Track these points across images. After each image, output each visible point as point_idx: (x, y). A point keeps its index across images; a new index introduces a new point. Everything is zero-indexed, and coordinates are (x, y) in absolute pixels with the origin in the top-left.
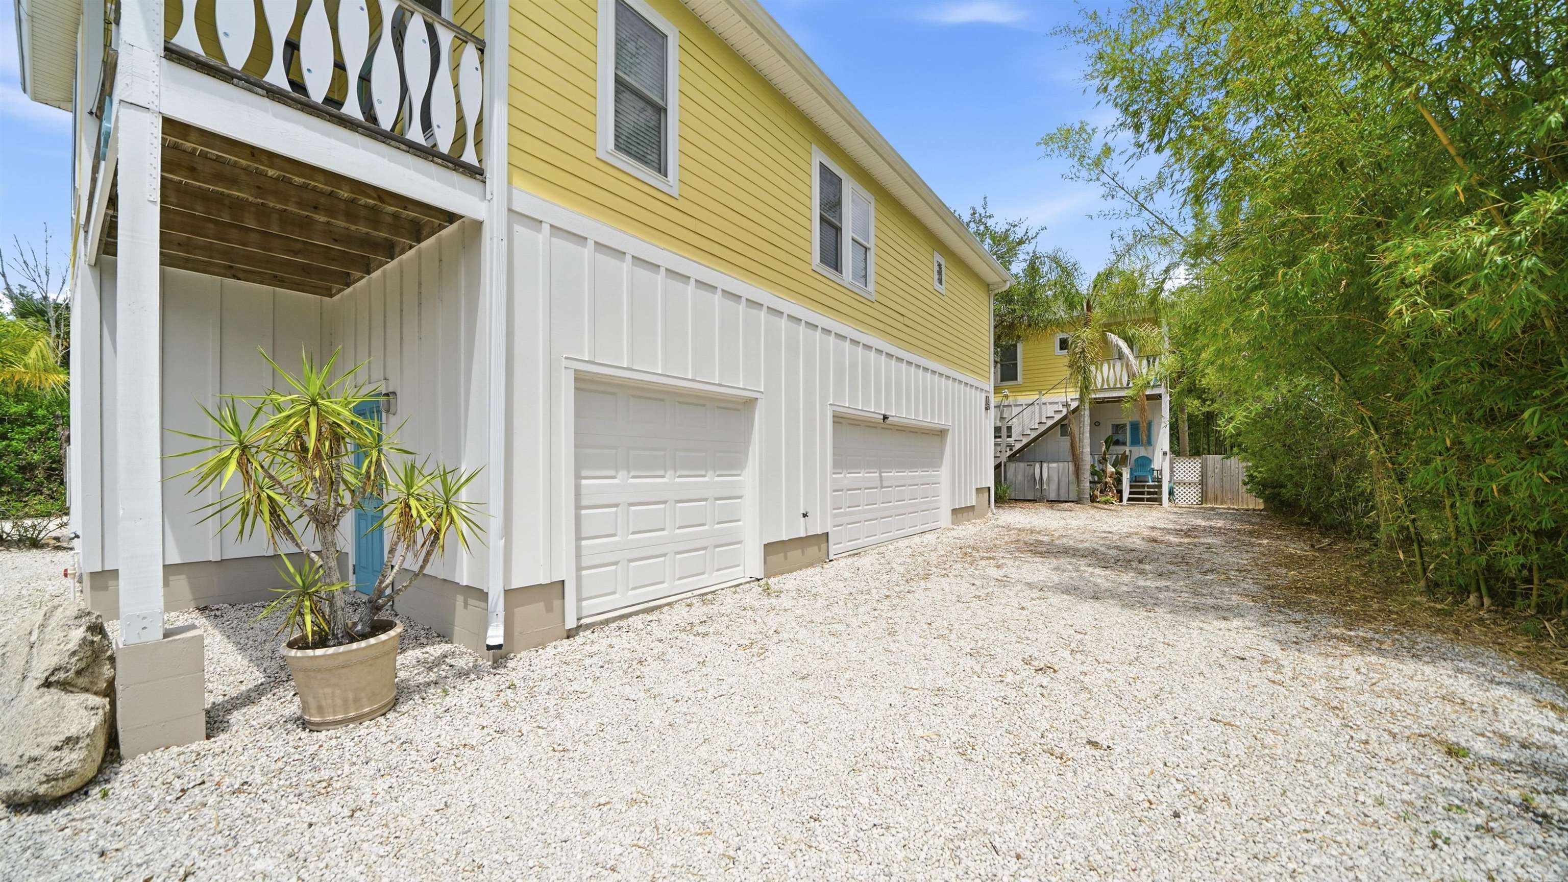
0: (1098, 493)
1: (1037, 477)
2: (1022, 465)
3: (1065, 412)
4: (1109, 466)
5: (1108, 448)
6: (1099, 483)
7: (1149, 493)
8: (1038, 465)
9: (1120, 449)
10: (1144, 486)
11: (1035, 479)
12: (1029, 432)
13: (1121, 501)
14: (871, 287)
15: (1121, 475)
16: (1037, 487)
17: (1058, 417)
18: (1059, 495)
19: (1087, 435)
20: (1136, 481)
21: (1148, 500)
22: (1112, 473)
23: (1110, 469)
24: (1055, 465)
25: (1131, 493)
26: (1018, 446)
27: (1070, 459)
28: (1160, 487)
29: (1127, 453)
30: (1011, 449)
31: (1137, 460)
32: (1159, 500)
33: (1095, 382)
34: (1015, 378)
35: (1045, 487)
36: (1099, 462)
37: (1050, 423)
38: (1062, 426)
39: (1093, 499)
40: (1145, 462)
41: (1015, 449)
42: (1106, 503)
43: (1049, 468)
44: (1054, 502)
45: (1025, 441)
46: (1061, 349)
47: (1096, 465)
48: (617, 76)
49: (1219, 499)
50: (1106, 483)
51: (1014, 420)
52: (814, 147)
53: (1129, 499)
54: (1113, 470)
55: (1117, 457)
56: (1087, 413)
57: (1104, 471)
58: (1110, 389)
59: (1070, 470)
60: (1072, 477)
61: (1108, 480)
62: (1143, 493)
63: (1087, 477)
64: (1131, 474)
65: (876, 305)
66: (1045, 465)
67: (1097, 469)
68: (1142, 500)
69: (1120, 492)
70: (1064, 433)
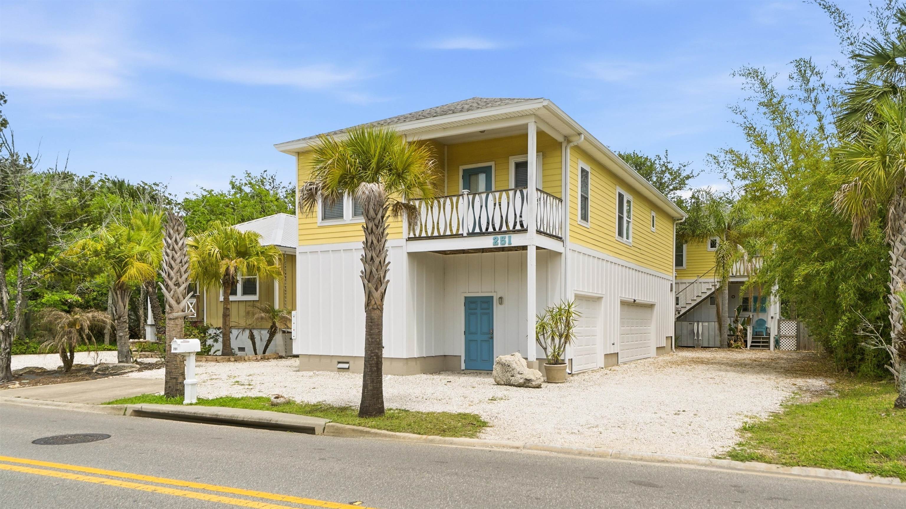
0: (732, 342)
1: (696, 332)
2: (685, 323)
3: (713, 290)
4: (739, 325)
5: (739, 313)
6: (733, 335)
7: (763, 342)
8: (696, 324)
9: (746, 314)
10: (760, 338)
11: (694, 333)
12: (690, 302)
13: (746, 347)
14: (631, 240)
15: (747, 330)
16: (696, 338)
17: (709, 293)
18: (709, 344)
19: (727, 305)
20: (756, 335)
21: (763, 346)
22: (741, 329)
23: (740, 327)
24: (706, 324)
25: (752, 342)
26: (683, 311)
27: (716, 320)
28: (769, 338)
29: (751, 317)
30: (679, 313)
31: (757, 321)
32: (768, 347)
33: (732, 272)
34: (682, 265)
35: (700, 338)
36: (734, 322)
37: (704, 296)
38: (711, 298)
39: (729, 346)
40: (762, 322)
41: (681, 313)
42: (737, 347)
43: (702, 325)
44: (704, 348)
45: (688, 307)
46: (711, 247)
47: (732, 324)
48: (581, 194)
49: (807, 348)
50: (738, 336)
51: (681, 293)
52: (617, 186)
53: (751, 346)
54: (742, 327)
55: (745, 319)
56: (727, 292)
57: (737, 328)
58: (741, 276)
59: (716, 327)
60: (717, 332)
61: (739, 334)
62: (759, 342)
63: (726, 332)
64: (753, 331)
65: (633, 248)
66: (700, 324)
67: (732, 327)
68: (759, 346)
69: (746, 341)
70: (712, 303)
